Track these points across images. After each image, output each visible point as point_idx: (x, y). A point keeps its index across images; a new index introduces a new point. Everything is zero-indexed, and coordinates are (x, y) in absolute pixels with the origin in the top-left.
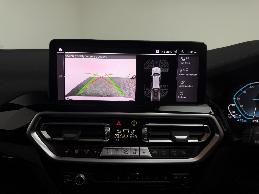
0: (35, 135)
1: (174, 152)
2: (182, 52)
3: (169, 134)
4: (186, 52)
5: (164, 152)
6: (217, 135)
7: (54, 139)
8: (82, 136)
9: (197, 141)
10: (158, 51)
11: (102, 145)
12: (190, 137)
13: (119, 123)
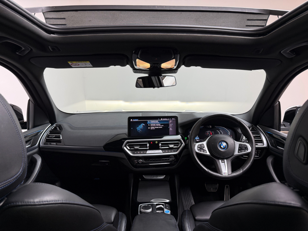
0: (125, 148)
1: (169, 151)
2: (170, 119)
4: (171, 119)
5: (167, 151)
6: (183, 145)
7: (131, 149)
8: (140, 147)
9: (176, 147)
10: (162, 119)
11: (147, 150)
12: (174, 146)
13: (152, 143)
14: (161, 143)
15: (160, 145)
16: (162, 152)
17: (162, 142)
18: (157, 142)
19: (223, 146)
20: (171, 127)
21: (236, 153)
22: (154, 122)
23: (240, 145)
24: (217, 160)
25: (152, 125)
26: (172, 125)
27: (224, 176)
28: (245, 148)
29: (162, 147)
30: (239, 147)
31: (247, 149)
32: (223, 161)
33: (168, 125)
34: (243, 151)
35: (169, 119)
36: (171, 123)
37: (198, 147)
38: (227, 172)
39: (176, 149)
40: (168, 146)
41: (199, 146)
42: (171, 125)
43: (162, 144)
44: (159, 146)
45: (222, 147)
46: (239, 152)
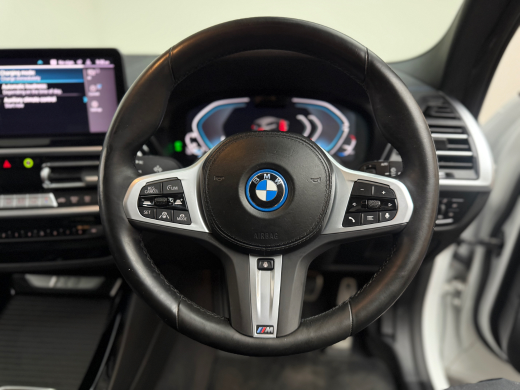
2: (88, 62)
4: (93, 62)
10: (53, 62)
14: (48, 167)
15: (45, 172)
16: (57, 204)
17: (51, 164)
18: (28, 163)
19: (269, 193)
20: (94, 98)
21: (336, 225)
22: (15, 76)
23: (358, 185)
24: (236, 258)
25: (9, 87)
26: (97, 91)
27: (258, 341)
28: (384, 201)
29: (52, 180)
30: (353, 198)
31: (394, 209)
32: (266, 265)
33: (80, 89)
34: (370, 218)
35: (84, 63)
36: (95, 80)
37: (142, 197)
38: (274, 322)
40: (81, 180)
41: (151, 191)
42: (93, 91)
43: (53, 169)
44: (40, 181)
45: (262, 195)
46: (347, 223)
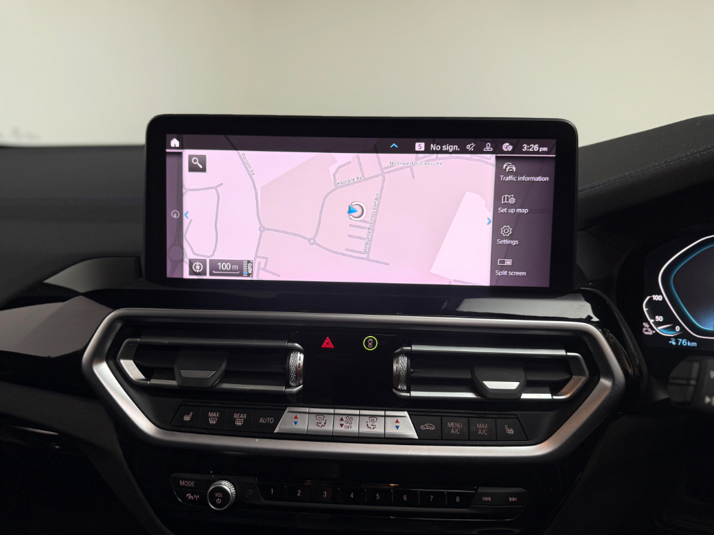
0: (103, 370)
1: (482, 427)
3: (468, 376)
5: (454, 426)
6: (605, 382)
8: (227, 377)
9: (546, 396)
11: (283, 402)
12: (529, 386)
13: (328, 343)
14: (410, 355)
15: (401, 364)
16: (413, 434)
17: (415, 348)
29: (413, 383)
39: (549, 416)
40: (475, 386)
43: (416, 359)
44: (390, 379)
